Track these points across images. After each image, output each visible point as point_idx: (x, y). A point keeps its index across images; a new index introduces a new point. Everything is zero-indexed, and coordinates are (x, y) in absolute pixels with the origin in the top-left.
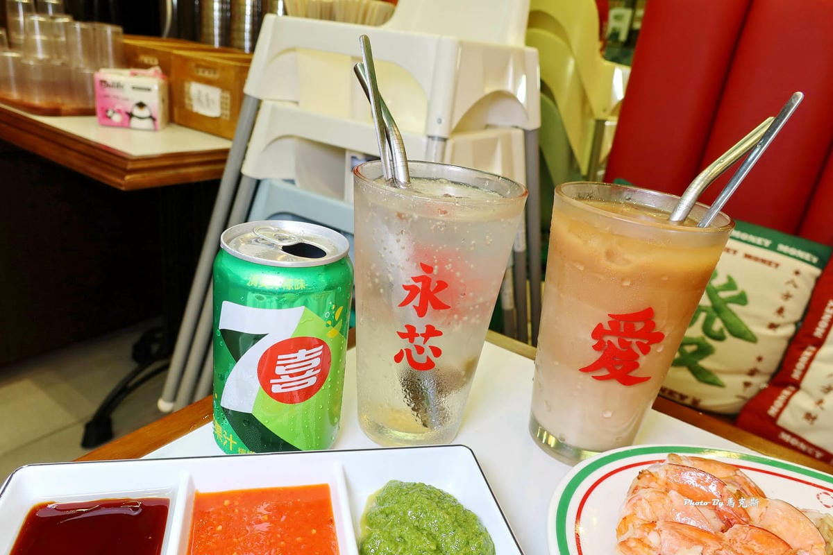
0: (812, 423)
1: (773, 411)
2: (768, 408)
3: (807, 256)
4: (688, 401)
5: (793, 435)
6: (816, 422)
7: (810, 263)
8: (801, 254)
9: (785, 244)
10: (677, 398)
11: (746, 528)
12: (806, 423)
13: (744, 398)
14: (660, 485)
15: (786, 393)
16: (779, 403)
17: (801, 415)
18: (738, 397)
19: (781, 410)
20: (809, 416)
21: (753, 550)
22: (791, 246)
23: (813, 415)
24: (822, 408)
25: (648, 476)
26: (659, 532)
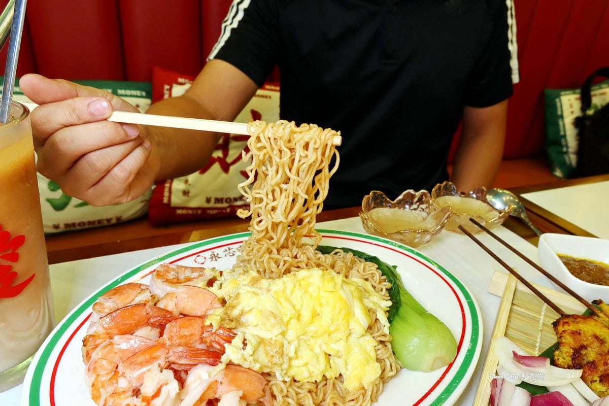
0: (188, 196)
1: (166, 200)
2: (162, 200)
3: (138, 93)
4: (114, 221)
5: (183, 208)
6: (190, 194)
7: (142, 97)
8: (134, 92)
9: (121, 89)
10: (105, 223)
11: (173, 323)
12: (185, 198)
13: (147, 201)
14: (103, 338)
15: (167, 185)
16: (166, 194)
17: (181, 194)
18: (142, 202)
19: (170, 197)
20: (186, 193)
21: (185, 335)
22: (125, 89)
23: (187, 191)
24: (189, 185)
25: (91, 339)
26: (123, 375)
